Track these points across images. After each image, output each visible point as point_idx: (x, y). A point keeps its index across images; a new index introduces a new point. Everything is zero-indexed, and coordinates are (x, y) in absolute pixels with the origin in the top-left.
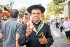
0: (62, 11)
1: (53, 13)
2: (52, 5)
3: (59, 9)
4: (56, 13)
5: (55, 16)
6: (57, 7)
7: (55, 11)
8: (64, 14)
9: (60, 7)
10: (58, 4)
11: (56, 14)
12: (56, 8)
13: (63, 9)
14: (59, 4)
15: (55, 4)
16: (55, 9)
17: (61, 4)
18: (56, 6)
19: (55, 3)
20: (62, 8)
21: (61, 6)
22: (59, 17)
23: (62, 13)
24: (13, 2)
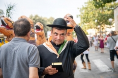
0: (110, 20)
1: (92, 23)
2: (89, 9)
3: (105, 15)
4: (98, 23)
5: (97, 30)
6: (101, 12)
7: (96, 21)
8: (114, 25)
9: (106, 11)
10: (102, 6)
11: (99, 26)
12: (99, 13)
13: (112, 16)
14: (104, 6)
15: (96, 6)
16: (97, 15)
17: (108, 5)
18: (98, 11)
19: (97, 3)
20: (109, 12)
21: (109, 10)
22: (104, 31)
23: (110, 24)
24: (12, 5)
